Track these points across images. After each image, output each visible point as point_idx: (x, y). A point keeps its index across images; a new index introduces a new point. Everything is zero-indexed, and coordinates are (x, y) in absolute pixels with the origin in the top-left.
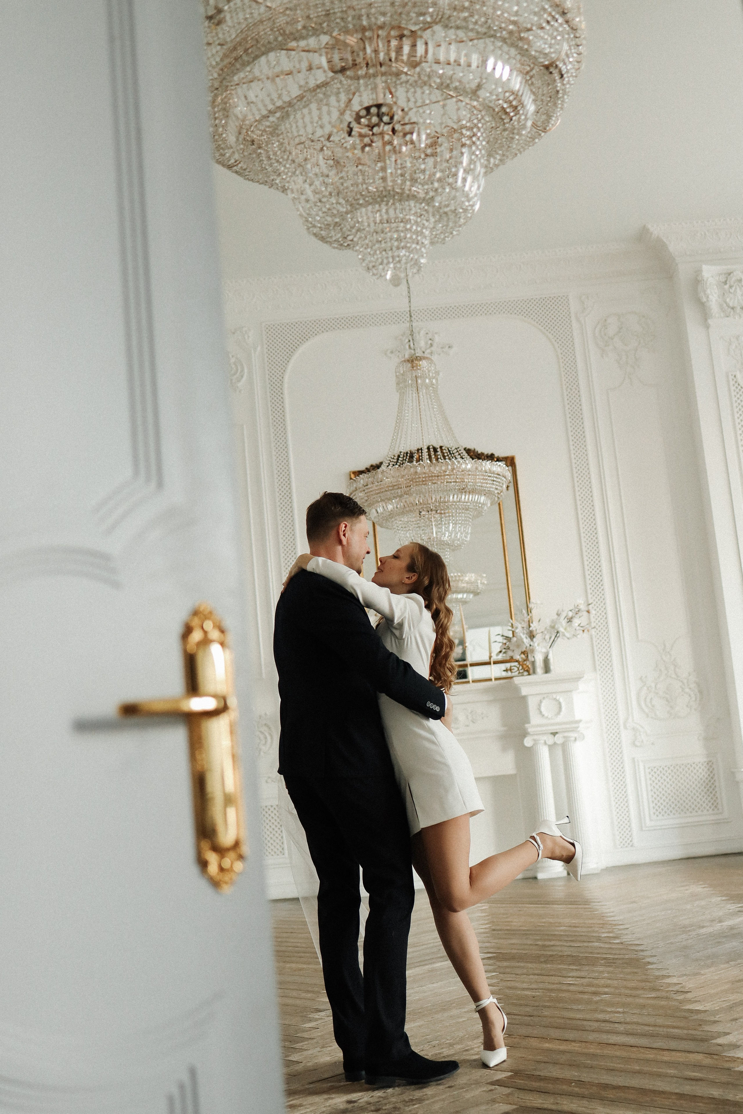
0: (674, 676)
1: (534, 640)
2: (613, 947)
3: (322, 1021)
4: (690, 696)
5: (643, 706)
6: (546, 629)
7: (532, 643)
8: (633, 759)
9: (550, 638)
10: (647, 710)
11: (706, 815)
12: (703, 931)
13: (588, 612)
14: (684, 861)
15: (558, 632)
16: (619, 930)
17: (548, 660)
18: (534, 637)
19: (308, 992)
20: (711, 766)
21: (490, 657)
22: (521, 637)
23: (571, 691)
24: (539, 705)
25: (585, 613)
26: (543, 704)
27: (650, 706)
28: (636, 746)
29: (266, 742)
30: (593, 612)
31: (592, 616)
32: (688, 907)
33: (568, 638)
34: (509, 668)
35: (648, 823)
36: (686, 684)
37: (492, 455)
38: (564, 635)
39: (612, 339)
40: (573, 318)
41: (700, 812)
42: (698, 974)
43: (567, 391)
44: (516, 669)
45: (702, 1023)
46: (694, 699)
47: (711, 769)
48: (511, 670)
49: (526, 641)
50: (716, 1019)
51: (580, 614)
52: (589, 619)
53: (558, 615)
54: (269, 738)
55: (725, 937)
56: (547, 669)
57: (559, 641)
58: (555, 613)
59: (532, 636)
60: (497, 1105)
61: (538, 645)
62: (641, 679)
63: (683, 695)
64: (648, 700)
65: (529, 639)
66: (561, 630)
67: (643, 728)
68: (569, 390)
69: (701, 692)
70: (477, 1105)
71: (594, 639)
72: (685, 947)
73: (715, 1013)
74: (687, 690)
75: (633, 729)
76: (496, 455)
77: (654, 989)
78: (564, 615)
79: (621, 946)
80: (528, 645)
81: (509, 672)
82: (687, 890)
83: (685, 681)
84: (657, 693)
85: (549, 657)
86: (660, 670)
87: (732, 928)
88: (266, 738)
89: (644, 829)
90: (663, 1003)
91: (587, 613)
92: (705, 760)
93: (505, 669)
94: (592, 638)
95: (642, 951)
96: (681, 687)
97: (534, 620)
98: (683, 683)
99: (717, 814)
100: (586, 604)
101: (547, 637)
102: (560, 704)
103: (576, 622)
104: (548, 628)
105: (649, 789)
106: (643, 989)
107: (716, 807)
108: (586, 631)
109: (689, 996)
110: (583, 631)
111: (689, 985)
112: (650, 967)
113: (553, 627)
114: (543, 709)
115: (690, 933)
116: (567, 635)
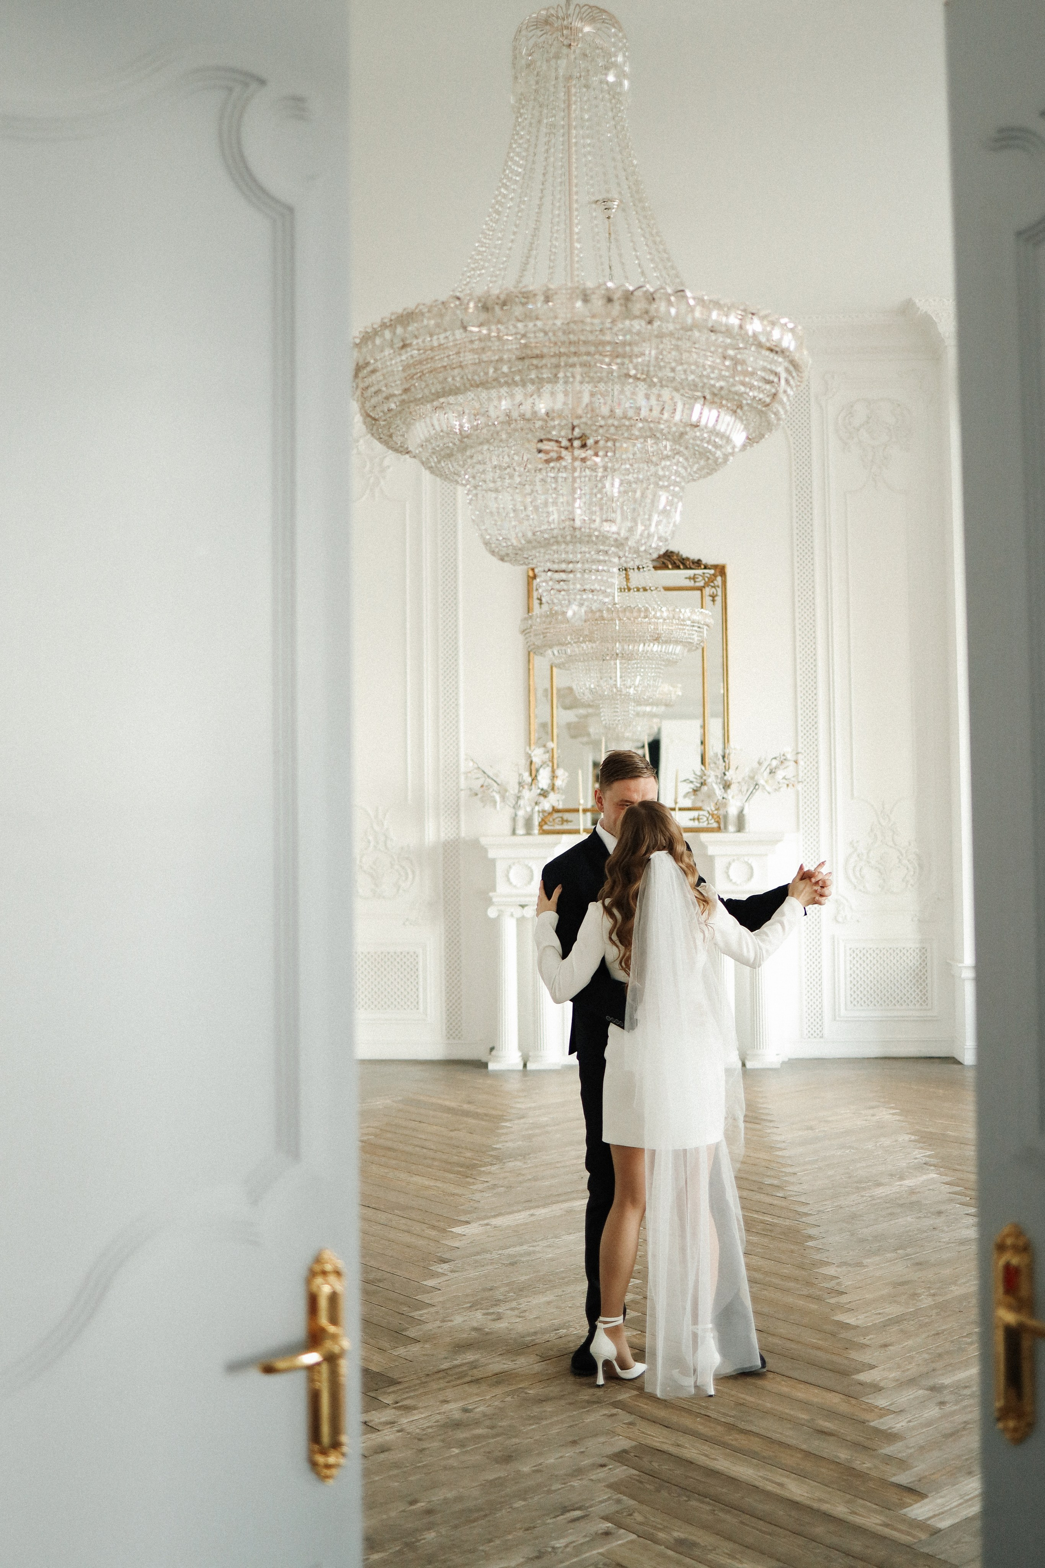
0: (891, 843)
1: (729, 791)
2: (775, 1202)
3: (446, 1278)
4: (908, 869)
5: (851, 876)
6: (743, 779)
7: (725, 796)
8: (833, 937)
9: (747, 791)
10: (854, 880)
11: (911, 1010)
12: (880, 1191)
13: (796, 762)
14: (880, 1061)
15: (756, 784)
16: (787, 1174)
17: (743, 815)
18: (729, 786)
19: (434, 1227)
20: (924, 954)
21: (676, 803)
22: (713, 787)
23: (766, 855)
24: (728, 868)
25: (792, 764)
26: (732, 868)
27: (858, 875)
28: (837, 921)
29: (407, 879)
30: (801, 763)
31: (801, 768)
32: (870, 1146)
33: (769, 793)
34: (696, 817)
35: (843, 1012)
36: (904, 855)
37: (699, 560)
38: (764, 788)
39: (858, 430)
40: (813, 399)
41: (904, 1005)
42: (860, 1265)
43: (797, 489)
44: (705, 819)
45: (851, 1345)
46: (912, 873)
47: (923, 957)
48: (698, 819)
49: (719, 792)
50: (866, 1341)
51: (786, 764)
52: (797, 772)
53: (760, 763)
54: (410, 876)
55: (901, 1205)
56: (740, 827)
57: (758, 794)
58: (757, 760)
59: (727, 786)
60: (617, 1438)
61: (733, 797)
62: (851, 843)
63: (899, 867)
64: (858, 869)
65: (723, 790)
66: (762, 782)
67: (847, 900)
68: (799, 489)
69: (921, 866)
70: (596, 1435)
71: (801, 797)
72: (854, 1217)
73: (866, 1331)
74: (905, 862)
75: (836, 901)
76: (704, 562)
77: (808, 1284)
78: (765, 764)
79: (784, 1203)
80: (720, 798)
81: (696, 822)
82: (873, 1115)
83: (904, 852)
84: (869, 862)
85: (745, 812)
86: (875, 835)
87: (912, 1191)
88: (407, 874)
89: (837, 1018)
90: (814, 1307)
91: (794, 763)
92: (918, 946)
93: (692, 818)
94: (798, 795)
95: (806, 1214)
96: (898, 858)
97: (731, 767)
98: (902, 855)
99: (925, 1010)
100: (795, 752)
101: (744, 788)
102: (751, 868)
103: (780, 774)
104: (746, 779)
105: (848, 974)
106: (796, 1280)
107: (924, 1001)
108: (791, 786)
109: (844, 1299)
110: (788, 785)
111: (847, 1282)
112: (810, 1244)
113: (752, 778)
114: (731, 872)
115: (863, 1193)
116: (768, 788)
